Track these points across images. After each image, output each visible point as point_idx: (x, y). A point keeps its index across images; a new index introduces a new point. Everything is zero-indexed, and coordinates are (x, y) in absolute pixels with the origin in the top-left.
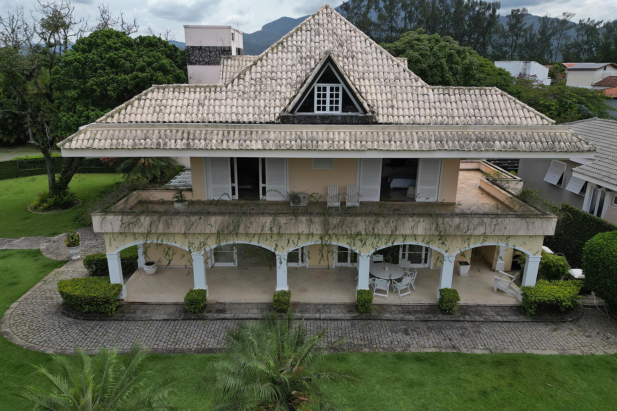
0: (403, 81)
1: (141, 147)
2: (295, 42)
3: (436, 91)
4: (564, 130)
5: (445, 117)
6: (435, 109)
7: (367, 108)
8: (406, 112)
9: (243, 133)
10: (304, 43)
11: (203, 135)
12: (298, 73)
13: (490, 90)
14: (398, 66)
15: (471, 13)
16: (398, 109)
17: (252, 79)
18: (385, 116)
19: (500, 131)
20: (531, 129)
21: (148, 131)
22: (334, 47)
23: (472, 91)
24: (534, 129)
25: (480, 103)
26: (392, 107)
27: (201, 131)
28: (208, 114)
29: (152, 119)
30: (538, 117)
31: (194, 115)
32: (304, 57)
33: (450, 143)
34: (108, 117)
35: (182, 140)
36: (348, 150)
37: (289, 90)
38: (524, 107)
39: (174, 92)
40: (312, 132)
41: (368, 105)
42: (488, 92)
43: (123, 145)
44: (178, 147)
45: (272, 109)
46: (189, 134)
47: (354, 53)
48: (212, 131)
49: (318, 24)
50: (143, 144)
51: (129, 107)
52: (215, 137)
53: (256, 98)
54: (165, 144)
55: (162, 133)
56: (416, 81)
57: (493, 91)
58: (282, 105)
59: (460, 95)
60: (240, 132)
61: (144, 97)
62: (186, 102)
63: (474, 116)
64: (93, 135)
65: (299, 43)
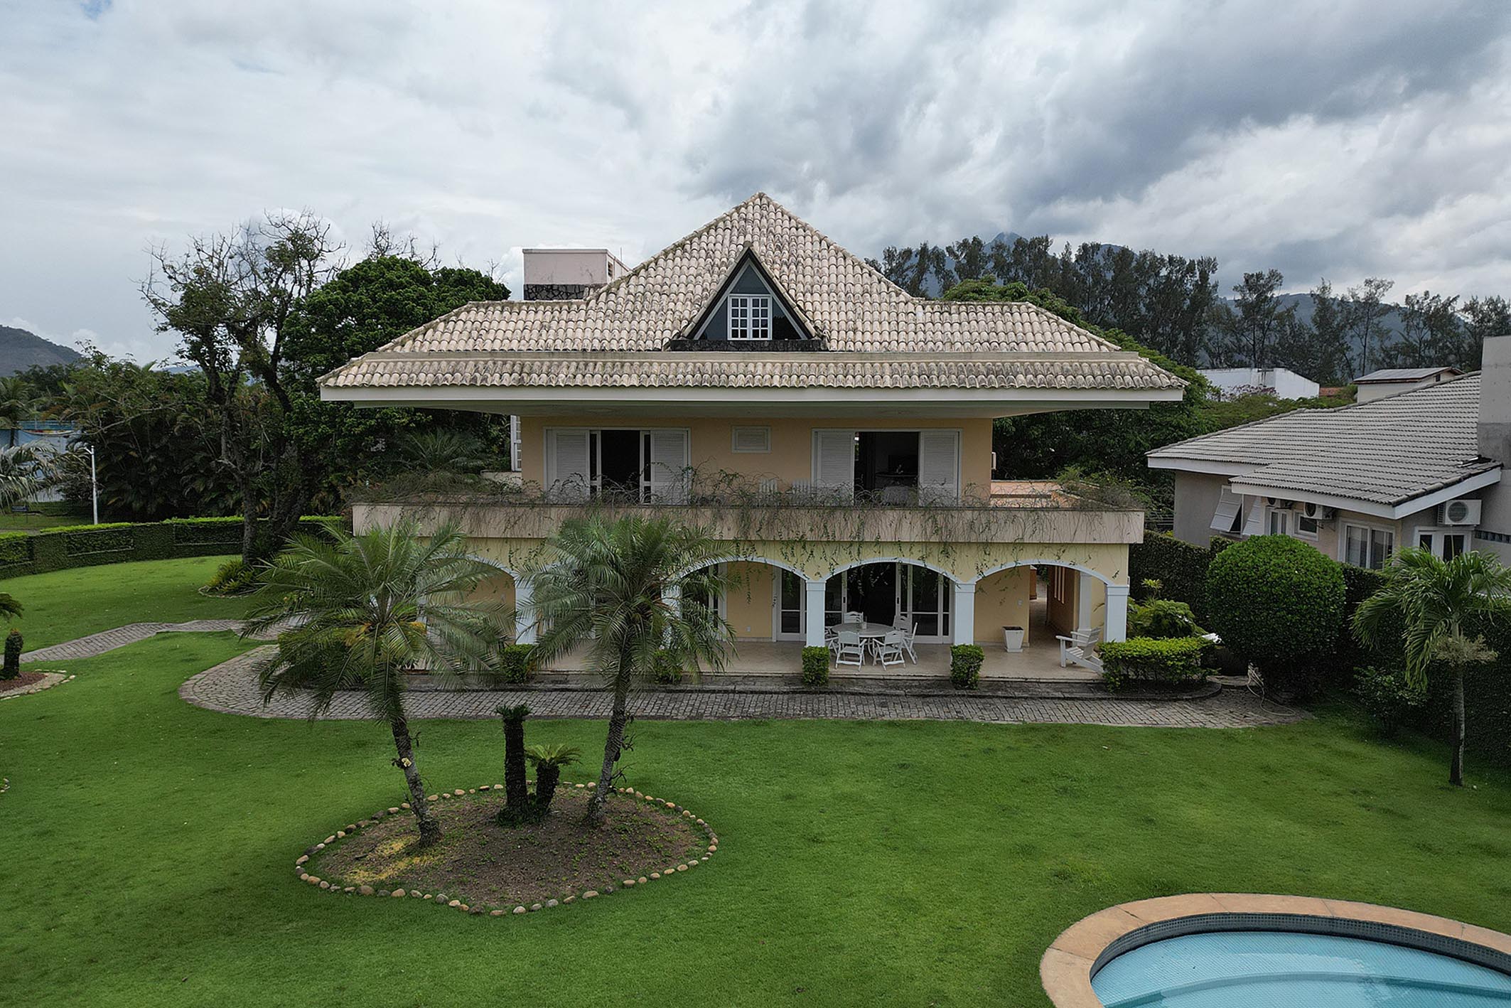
0: (875, 296)
1: (446, 383)
2: (704, 245)
3: (928, 308)
4: (1132, 358)
5: (939, 344)
6: (924, 332)
7: (813, 332)
8: (877, 336)
9: (609, 364)
10: (719, 246)
11: (545, 368)
12: (704, 286)
13: (1019, 307)
14: (870, 275)
15: (1151, 281)
16: (863, 333)
17: (629, 293)
18: (842, 343)
19: (1027, 361)
20: (1078, 358)
21: (458, 363)
22: (767, 250)
23: (988, 308)
24: (1082, 358)
25: (1000, 324)
26: (855, 330)
27: (542, 363)
28: (554, 341)
29: (465, 347)
30: (1093, 343)
31: (532, 342)
32: (717, 266)
33: (943, 378)
34: (397, 344)
35: (511, 375)
36: (776, 386)
37: (689, 308)
38: (1072, 329)
39: (502, 312)
40: (720, 364)
41: (816, 328)
42: (1015, 309)
43: (417, 380)
44: (504, 383)
45: (659, 333)
46: (523, 366)
47: (800, 259)
48: (560, 363)
49: (745, 220)
50: (450, 379)
51: (430, 332)
52: (565, 370)
53: (634, 318)
54: (485, 379)
55: (481, 365)
56: (898, 295)
57: (1023, 307)
58: (675, 328)
59: (968, 314)
60: (605, 364)
61: (454, 318)
62: (521, 324)
63: (988, 341)
64: (371, 368)
65: (711, 246)
